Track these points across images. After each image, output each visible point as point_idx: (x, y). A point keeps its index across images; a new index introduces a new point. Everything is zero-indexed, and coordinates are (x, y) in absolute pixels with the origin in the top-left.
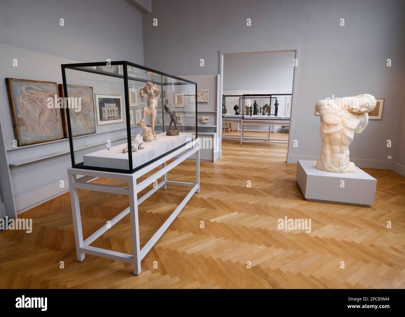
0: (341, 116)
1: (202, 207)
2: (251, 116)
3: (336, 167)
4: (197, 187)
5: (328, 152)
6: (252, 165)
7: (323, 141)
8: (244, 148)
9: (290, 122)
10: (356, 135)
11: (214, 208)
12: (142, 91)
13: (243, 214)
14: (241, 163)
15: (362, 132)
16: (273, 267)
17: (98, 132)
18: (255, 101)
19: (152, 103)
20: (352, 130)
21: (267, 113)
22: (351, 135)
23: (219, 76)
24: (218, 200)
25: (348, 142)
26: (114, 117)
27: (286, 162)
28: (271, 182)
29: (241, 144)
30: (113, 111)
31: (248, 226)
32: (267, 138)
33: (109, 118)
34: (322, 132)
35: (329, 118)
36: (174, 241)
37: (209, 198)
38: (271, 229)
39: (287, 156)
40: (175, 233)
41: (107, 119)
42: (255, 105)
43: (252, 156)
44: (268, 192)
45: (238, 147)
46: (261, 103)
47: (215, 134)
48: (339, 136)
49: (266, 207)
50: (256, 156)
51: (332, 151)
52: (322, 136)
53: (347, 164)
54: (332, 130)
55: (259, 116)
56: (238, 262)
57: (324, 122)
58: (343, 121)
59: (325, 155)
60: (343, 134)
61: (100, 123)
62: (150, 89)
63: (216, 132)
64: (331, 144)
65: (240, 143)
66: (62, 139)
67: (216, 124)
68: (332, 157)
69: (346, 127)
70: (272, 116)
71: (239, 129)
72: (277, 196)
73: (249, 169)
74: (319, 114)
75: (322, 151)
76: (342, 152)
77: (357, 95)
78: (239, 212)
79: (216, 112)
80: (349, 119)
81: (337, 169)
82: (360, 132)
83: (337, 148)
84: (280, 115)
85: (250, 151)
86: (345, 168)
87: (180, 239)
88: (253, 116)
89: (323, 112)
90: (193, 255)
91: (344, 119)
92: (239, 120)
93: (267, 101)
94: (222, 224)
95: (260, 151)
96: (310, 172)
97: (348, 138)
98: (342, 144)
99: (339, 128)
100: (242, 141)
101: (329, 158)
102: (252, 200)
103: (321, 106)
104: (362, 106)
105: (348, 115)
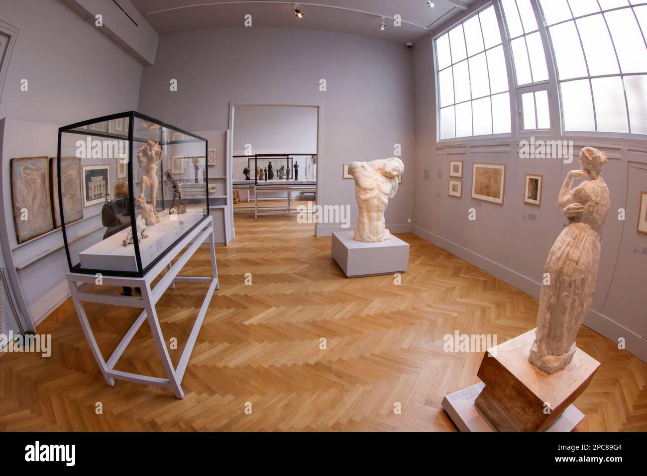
0: (376, 180)
1: (228, 308)
2: (266, 181)
3: (374, 236)
4: (216, 281)
5: (366, 220)
6: (277, 244)
7: (360, 208)
8: (261, 223)
9: (317, 187)
10: (389, 199)
11: (245, 308)
12: (141, 154)
13: (282, 308)
14: (262, 243)
15: (395, 196)
16: (335, 358)
17: (85, 217)
18: (270, 163)
19: (152, 169)
20: (386, 194)
21: (286, 177)
22: (385, 200)
23: (228, 131)
24: (246, 296)
25: (383, 208)
26: (101, 194)
27: (315, 236)
28: (304, 263)
29: (256, 217)
30: (100, 185)
31: (293, 321)
32: (286, 208)
33: (95, 196)
34: (358, 198)
35: (365, 182)
36: (208, 355)
37: (234, 295)
38: (319, 319)
39: (316, 229)
40: (206, 345)
41: (93, 197)
42: (270, 167)
43: (273, 232)
44: (305, 275)
45: (253, 222)
46: (277, 164)
47: (225, 207)
48: (375, 202)
49: (307, 294)
50: (277, 232)
51: (370, 219)
52: (358, 202)
53: (384, 232)
54: (369, 195)
55: (275, 180)
56: (294, 364)
57: (360, 187)
58: (378, 185)
59: (363, 224)
60: (379, 199)
61: (87, 204)
62: (151, 150)
63: (226, 204)
64: (368, 211)
65: (254, 216)
66: (52, 230)
67: (226, 194)
68: (370, 225)
69: (382, 192)
70: (292, 181)
71: (249, 199)
72: (316, 279)
73: (275, 250)
74: (353, 177)
75: (359, 219)
76: (379, 220)
77: (388, 158)
78: (278, 307)
79: (226, 178)
80: (383, 183)
81: (375, 238)
82: (392, 197)
83: (374, 215)
84: (301, 178)
85: (269, 226)
86: (382, 236)
87: (214, 351)
88: (268, 181)
89: (358, 175)
90: (237, 368)
91: (379, 183)
92: (248, 187)
93: (284, 162)
94: (260, 325)
95: (281, 225)
96: (350, 245)
97: (384, 203)
98: (379, 210)
99: (376, 192)
100: (256, 214)
101: (367, 226)
102: (288, 289)
103: (355, 168)
104: (394, 170)
105: (382, 179)
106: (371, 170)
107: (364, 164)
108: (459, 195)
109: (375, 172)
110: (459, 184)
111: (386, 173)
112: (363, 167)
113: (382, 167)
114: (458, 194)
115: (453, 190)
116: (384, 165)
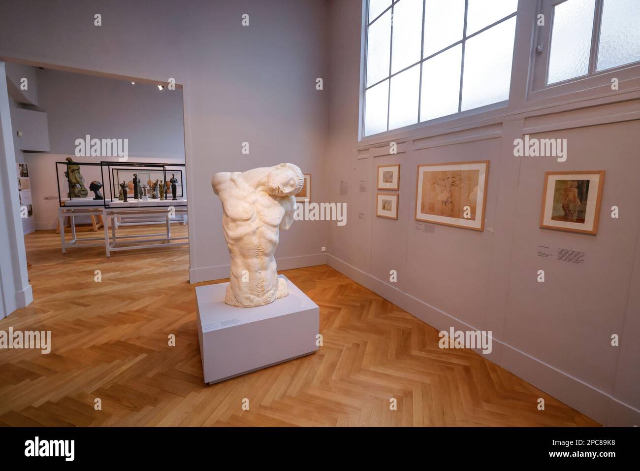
0: (254, 203)
3: (258, 296)
5: (242, 271)
20: (275, 226)
35: (235, 208)
48: (255, 240)
51: (249, 268)
53: (276, 286)
54: (243, 229)
58: (258, 212)
69: (266, 223)
81: (260, 300)
89: (225, 195)
91: (259, 207)
97: (271, 241)
98: (262, 253)
99: (255, 224)
104: (286, 184)
105: (266, 200)
106: (246, 186)
107: (236, 175)
108: (394, 216)
109: (252, 189)
110: (393, 199)
111: (273, 190)
112: (233, 180)
113: (264, 180)
114: (392, 214)
115: (384, 208)
116: (269, 177)
